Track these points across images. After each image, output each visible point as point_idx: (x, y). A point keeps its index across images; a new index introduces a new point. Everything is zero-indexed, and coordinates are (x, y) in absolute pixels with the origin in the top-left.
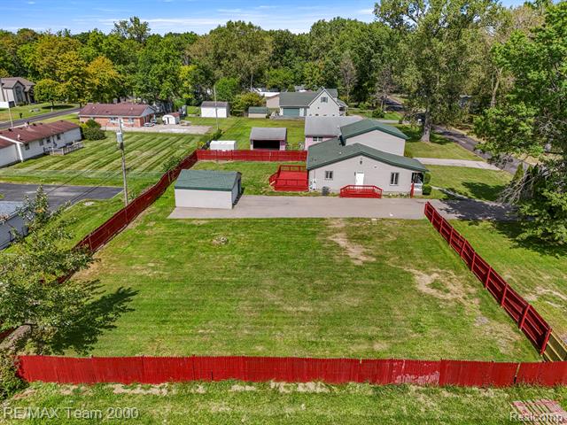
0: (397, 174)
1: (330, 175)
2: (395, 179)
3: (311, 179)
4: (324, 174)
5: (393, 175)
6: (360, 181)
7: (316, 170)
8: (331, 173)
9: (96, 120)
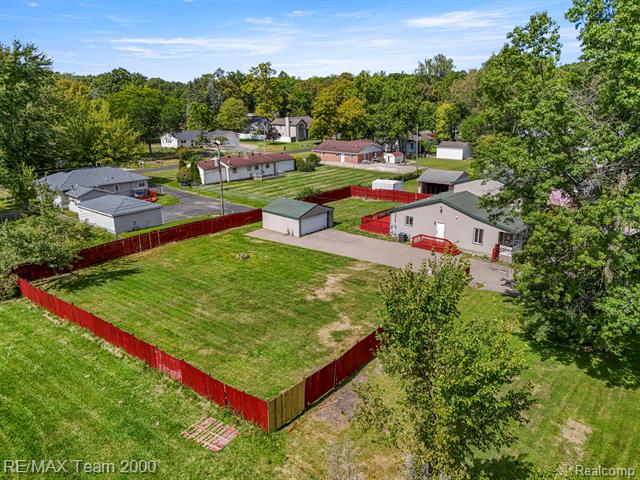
0: (482, 231)
1: (410, 221)
2: (479, 236)
3: (392, 223)
4: (404, 220)
5: (477, 230)
6: (440, 232)
7: (398, 213)
8: (411, 220)
9: (318, 155)
